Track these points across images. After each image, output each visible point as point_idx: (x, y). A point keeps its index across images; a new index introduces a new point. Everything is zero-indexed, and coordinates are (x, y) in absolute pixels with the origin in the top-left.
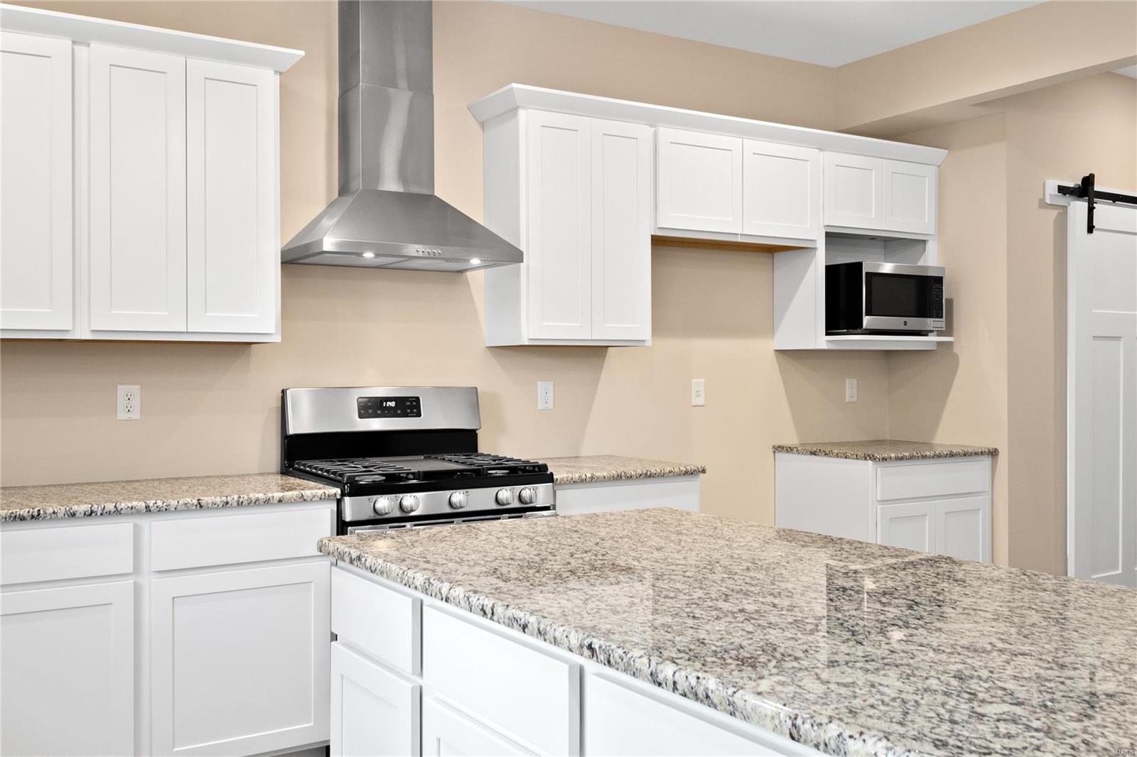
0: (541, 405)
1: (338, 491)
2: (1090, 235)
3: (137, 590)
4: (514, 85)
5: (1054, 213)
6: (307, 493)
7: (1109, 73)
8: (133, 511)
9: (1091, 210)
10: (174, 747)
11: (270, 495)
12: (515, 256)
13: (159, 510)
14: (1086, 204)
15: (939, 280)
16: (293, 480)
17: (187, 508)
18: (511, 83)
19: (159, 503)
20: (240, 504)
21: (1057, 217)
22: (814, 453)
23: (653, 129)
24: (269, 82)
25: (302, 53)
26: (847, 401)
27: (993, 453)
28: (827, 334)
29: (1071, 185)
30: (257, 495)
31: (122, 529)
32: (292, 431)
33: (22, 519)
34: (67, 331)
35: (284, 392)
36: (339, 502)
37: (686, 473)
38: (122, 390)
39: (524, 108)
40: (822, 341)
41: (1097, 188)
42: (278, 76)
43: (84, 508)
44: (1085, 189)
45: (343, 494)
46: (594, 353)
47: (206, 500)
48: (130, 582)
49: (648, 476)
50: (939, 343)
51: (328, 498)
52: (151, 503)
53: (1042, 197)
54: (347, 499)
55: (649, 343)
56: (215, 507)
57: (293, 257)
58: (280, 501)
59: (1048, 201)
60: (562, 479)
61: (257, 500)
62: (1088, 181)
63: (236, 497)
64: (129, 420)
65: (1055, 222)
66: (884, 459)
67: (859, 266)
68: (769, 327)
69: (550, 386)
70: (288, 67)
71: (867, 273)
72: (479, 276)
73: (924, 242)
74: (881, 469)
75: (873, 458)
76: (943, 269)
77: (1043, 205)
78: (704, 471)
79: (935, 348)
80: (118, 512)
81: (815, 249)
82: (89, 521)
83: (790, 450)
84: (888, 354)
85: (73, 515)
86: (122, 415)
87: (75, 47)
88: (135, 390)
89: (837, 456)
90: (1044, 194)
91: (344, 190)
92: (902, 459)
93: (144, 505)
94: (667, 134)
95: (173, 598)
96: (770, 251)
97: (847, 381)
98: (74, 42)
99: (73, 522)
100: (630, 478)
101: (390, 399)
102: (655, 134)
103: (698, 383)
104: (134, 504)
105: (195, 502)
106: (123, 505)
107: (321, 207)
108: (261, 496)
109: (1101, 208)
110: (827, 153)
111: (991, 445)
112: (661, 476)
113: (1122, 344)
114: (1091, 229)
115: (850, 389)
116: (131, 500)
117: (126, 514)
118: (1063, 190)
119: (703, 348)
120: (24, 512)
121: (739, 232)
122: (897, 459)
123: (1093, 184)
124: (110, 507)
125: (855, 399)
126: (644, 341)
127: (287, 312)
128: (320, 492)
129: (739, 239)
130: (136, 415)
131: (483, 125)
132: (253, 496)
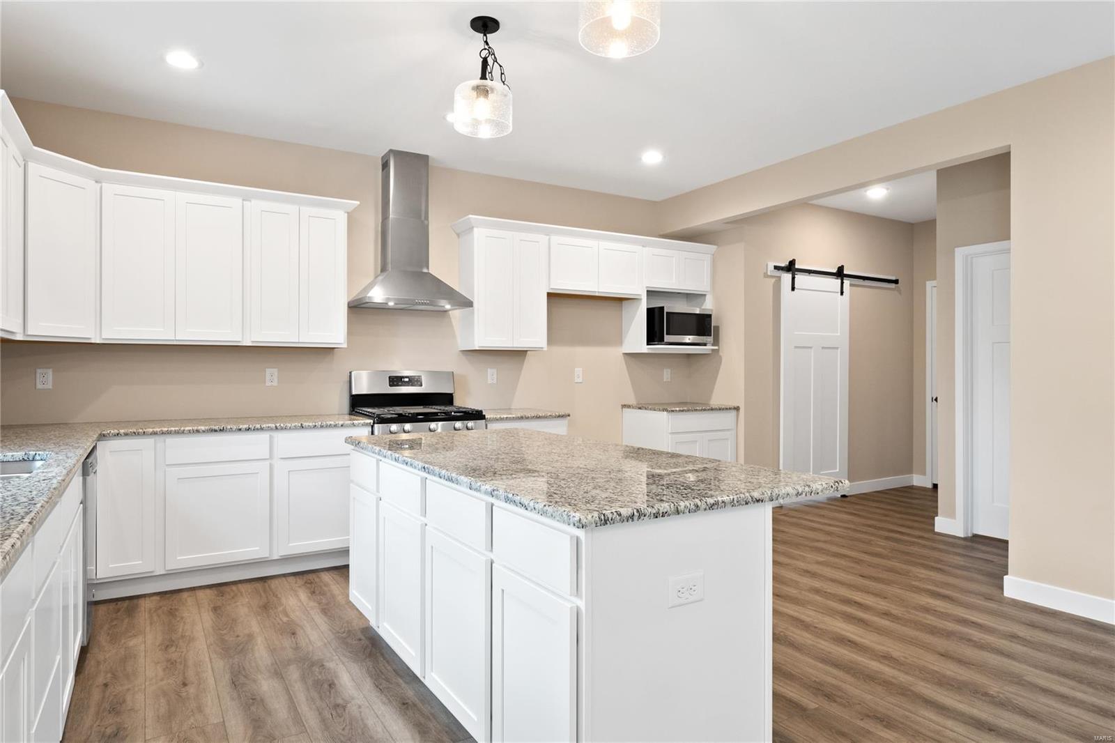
0: (490, 381)
1: (372, 421)
2: (793, 292)
3: (271, 467)
4: (471, 216)
5: (773, 280)
6: (355, 422)
7: (806, 203)
8: (270, 429)
9: (793, 279)
10: (288, 543)
11: (337, 423)
12: (469, 304)
13: (282, 429)
14: (791, 275)
15: (710, 316)
16: (353, 417)
17: (295, 428)
18: (468, 215)
19: (282, 425)
20: (322, 427)
21: (775, 283)
22: (640, 408)
23: (548, 237)
24: (341, 218)
25: (358, 203)
26: (665, 380)
27: (737, 409)
28: (648, 344)
29: (783, 265)
30: (330, 422)
31: (264, 437)
32: (354, 393)
33: (216, 431)
34: (239, 342)
35: (350, 373)
36: (372, 427)
37: (559, 416)
38: (268, 371)
39: (477, 227)
40: (645, 348)
41: (797, 267)
42: (346, 214)
43: (246, 426)
44: (791, 267)
45: (374, 423)
46: (518, 355)
47: (305, 424)
48: (267, 463)
49: (538, 417)
50: (713, 350)
51: (367, 425)
52: (278, 425)
53: (765, 271)
54: (376, 425)
55: (545, 349)
56: (309, 428)
57: (356, 304)
58: (342, 426)
59: (769, 274)
60: (490, 418)
61: (331, 425)
62: (792, 263)
63: (320, 423)
64: (272, 386)
65: (773, 285)
66: (673, 411)
67: (662, 309)
68: (619, 341)
69: (495, 371)
70: (352, 209)
71: (667, 313)
72: (456, 314)
73: (705, 295)
74: (671, 416)
75: (667, 410)
76: (712, 310)
77: (766, 275)
78: (569, 415)
79: (710, 352)
80: (262, 429)
81: (641, 299)
82: (248, 433)
83: (629, 407)
84: (689, 355)
85: (240, 430)
86: (268, 384)
87: (244, 202)
88: (275, 371)
89: (651, 409)
90: (767, 270)
91: (383, 269)
92: (683, 411)
93: (274, 426)
94: (555, 239)
95: (289, 472)
96: (619, 300)
97: (665, 370)
98: (243, 200)
99: (240, 432)
100: (527, 418)
101: (406, 377)
102: (549, 239)
103: (578, 371)
104: (270, 425)
105: (300, 425)
106: (264, 426)
107: (371, 278)
108: (332, 423)
109: (799, 277)
110: (647, 249)
111: (736, 405)
112: (545, 417)
113: (812, 350)
114: (793, 289)
115: (667, 374)
116: (268, 423)
117: (266, 430)
118: (776, 268)
119: (582, 352)
120: (216, 428)
121: (597, 290)
122: (680, 411)
123: (794, 264)
124: (258, 426)
125: (669, 380)
126: (542, 348)
127: (350, 332)
128: (362, 422)
129: (597, 294)
130: (275, 383)
131: (458, 235)
132: (329, 423)
